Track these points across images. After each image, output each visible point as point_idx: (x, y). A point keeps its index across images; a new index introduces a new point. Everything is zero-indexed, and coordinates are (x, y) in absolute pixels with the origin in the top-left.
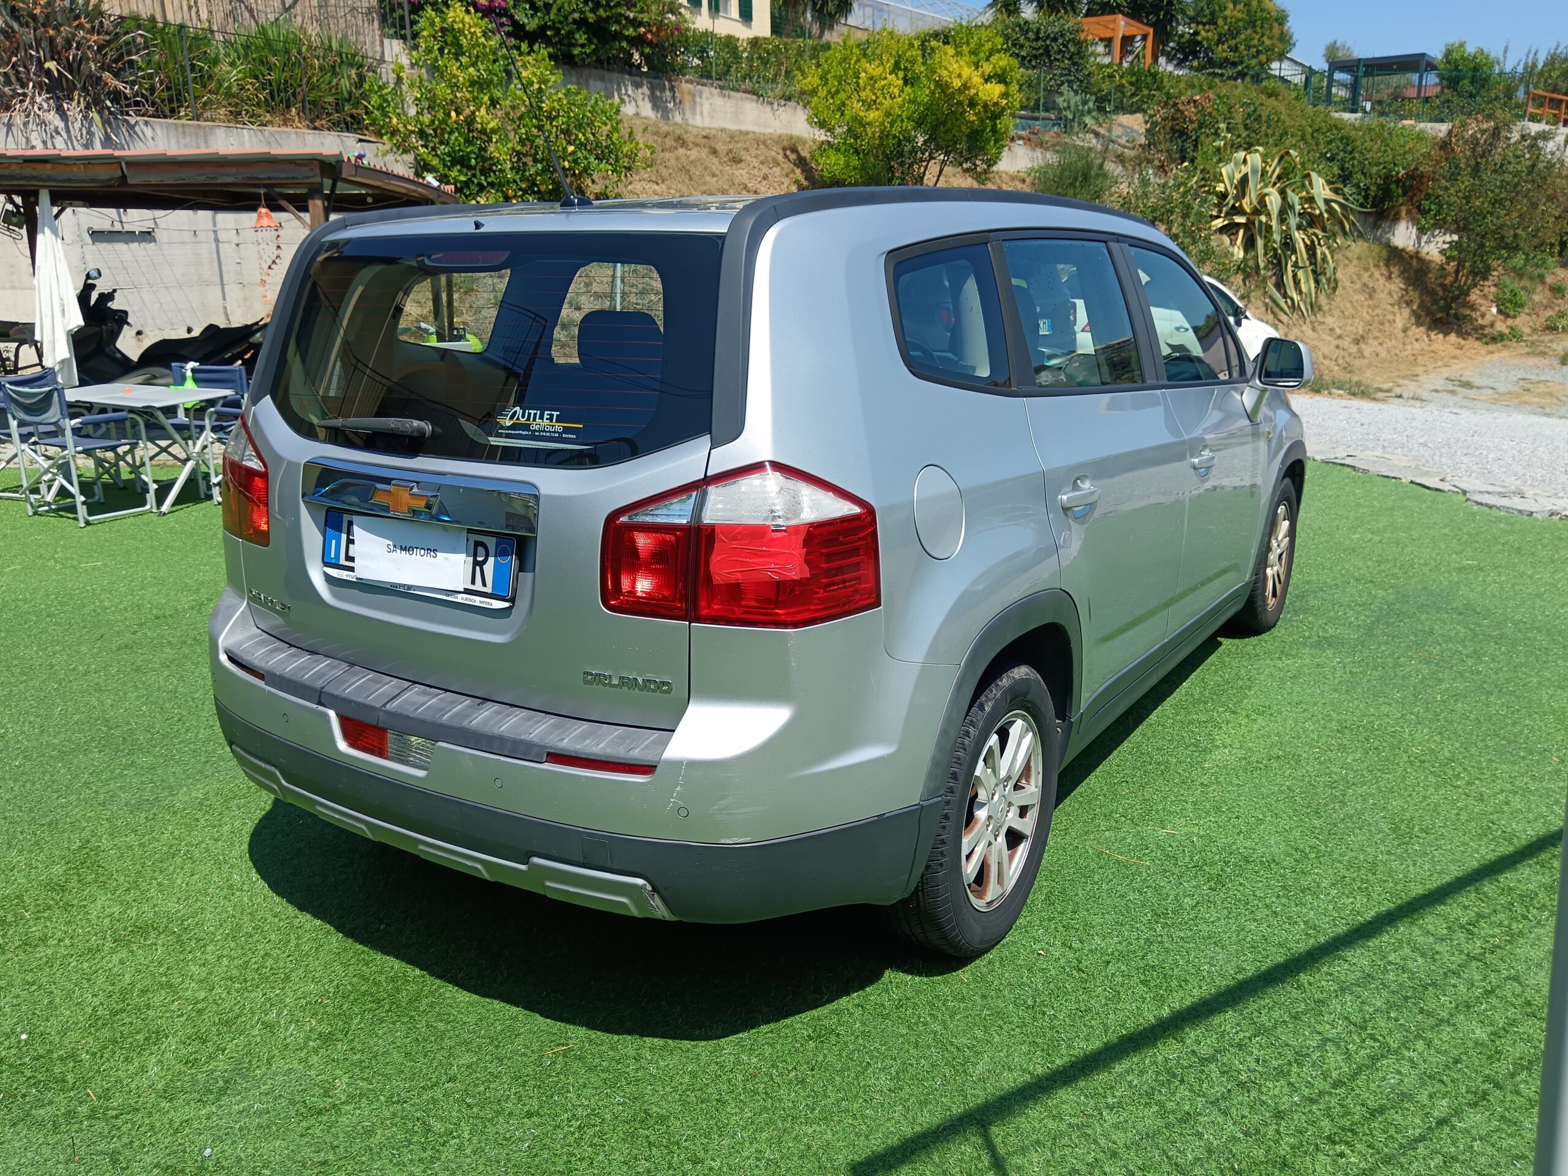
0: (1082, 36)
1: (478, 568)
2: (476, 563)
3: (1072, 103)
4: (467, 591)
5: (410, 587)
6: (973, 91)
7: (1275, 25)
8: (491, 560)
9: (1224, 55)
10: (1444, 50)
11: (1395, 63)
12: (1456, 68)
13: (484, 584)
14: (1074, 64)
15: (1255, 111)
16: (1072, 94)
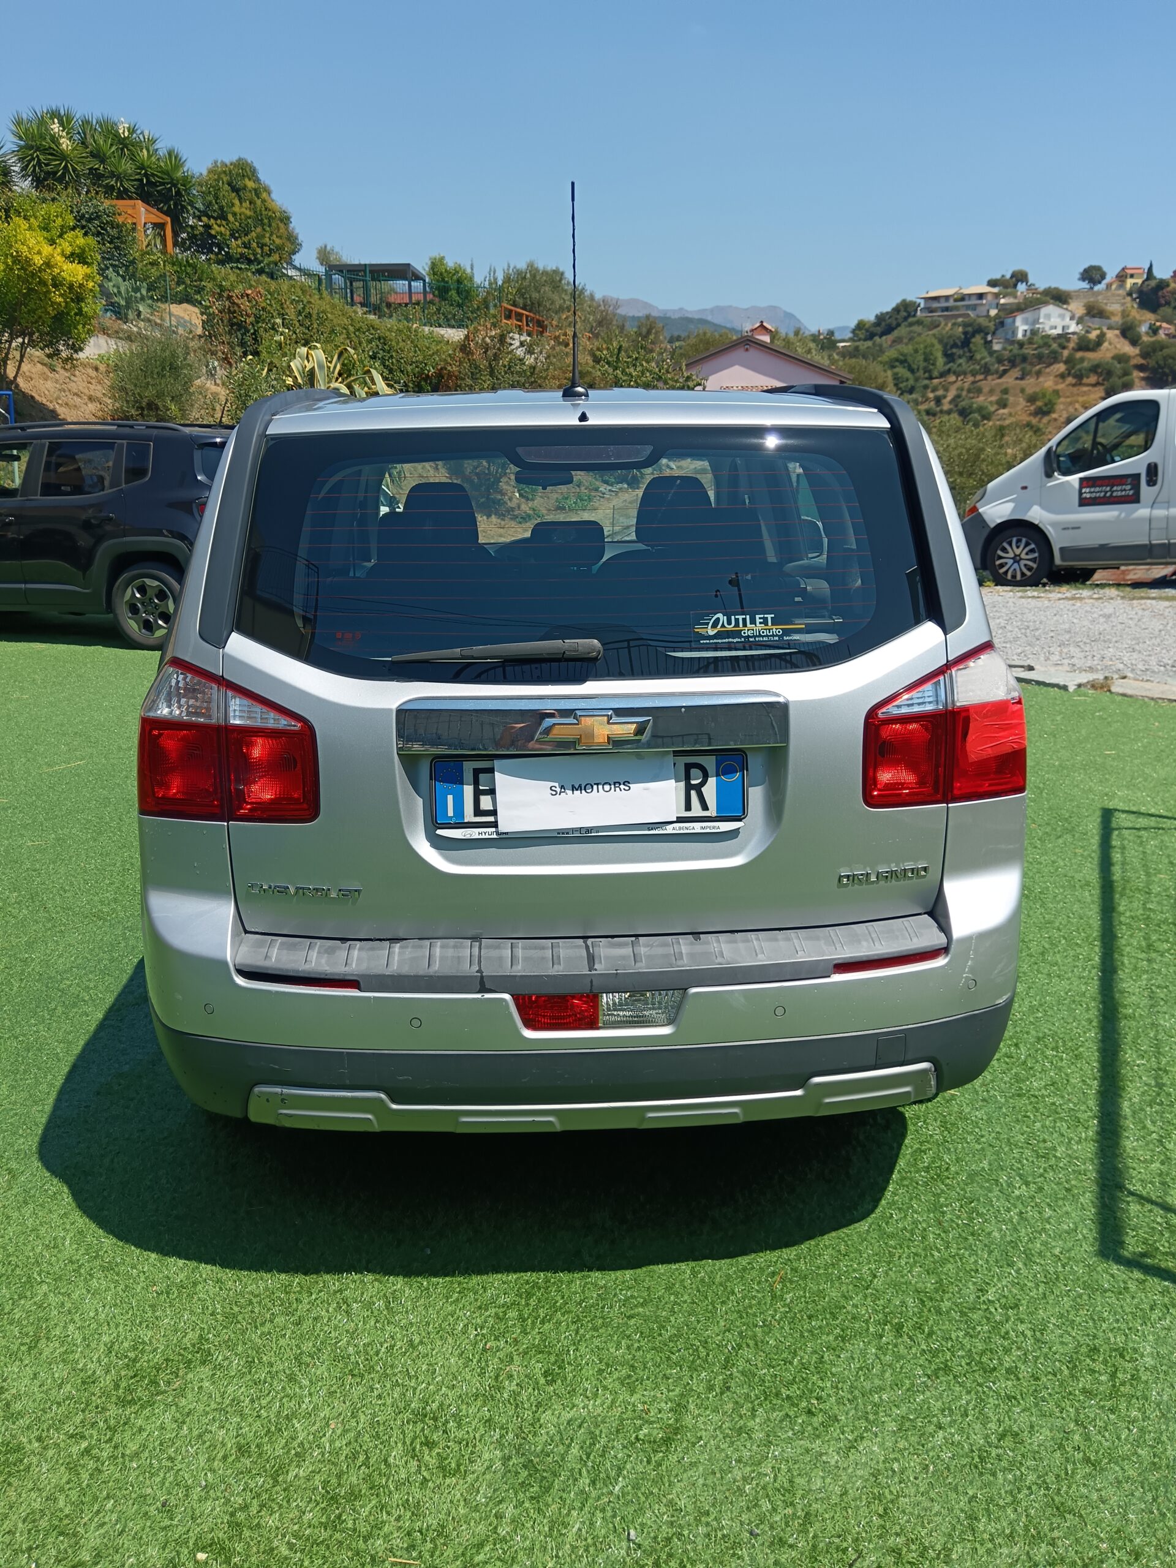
0: (120, 220)
1: (693, 793)
2: (689, 788)
3: (123, 290)
4: (680, 820)
5: (589, 830)
6: (57, 271)
7: (282, 225)
8: (712, 781)
9: (239, 250)
10: (429, 263)
11: (387, 271)
12: (443, 280)
13: (705, 807)
14: (117, 248)
15: (304, 308)
16: (120, 279)
